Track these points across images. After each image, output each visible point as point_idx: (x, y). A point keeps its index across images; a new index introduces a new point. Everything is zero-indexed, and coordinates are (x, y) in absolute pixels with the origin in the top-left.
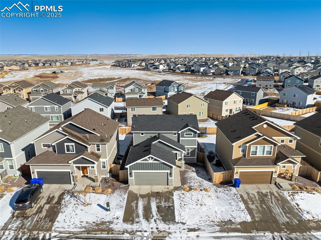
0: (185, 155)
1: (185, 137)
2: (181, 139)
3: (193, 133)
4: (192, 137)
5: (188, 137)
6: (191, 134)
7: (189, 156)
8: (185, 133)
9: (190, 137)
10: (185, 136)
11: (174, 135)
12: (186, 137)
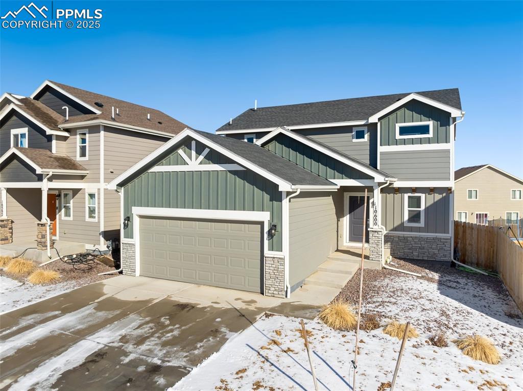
0: (403, 223)
1: (397, 143)
2: (381, 149)
3: (431, 123)
4: (429, 141)
5: (412, 142)
6: (425, 129)
7: (419, 230)
8: (398, 126)
9: (421, 141)
10: (398, 137)
11: (355, 140)
12: (404, 142)
